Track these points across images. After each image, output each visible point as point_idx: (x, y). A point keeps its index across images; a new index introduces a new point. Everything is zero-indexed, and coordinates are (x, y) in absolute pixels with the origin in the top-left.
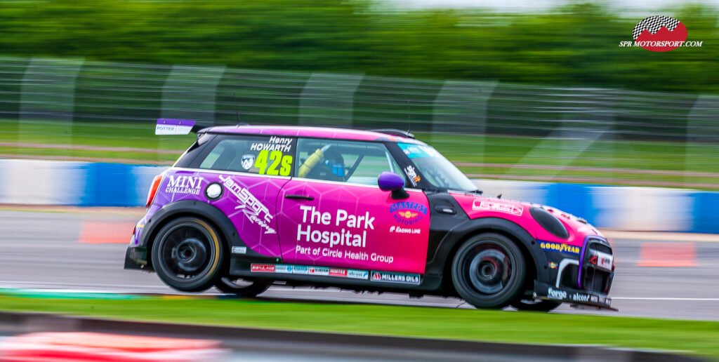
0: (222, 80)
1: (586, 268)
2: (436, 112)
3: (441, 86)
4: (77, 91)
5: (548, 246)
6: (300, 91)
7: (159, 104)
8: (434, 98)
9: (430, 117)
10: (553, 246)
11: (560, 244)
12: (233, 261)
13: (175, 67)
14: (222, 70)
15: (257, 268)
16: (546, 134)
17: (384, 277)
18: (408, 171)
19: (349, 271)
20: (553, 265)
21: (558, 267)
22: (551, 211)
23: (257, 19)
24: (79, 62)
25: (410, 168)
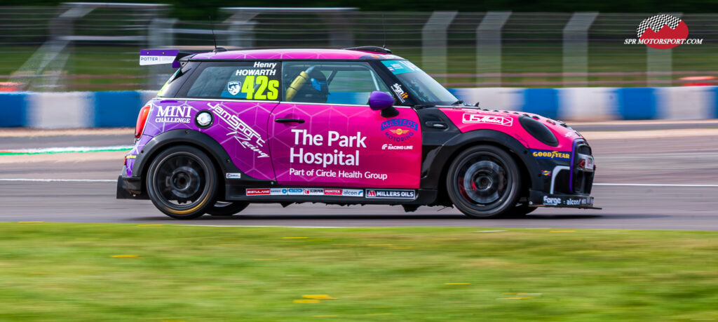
1: (577, 172)
5: (540, 154)
10: (545, 154)
11: (551, 151)
12: (227, 186)
15: (252, 192)
17: (379, 194)
18: (395, 88)
19: (344, 190)
20: (546, 173)
21: (551, 174)
22: (537, 118)
25: (396, 85)
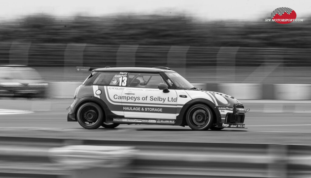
0: (137, 50)
2: (218, 59)
3: (219, 49)
4: (84, 56)
6: (167, 53)
7: (116, 59)
8: (216, 54)
9: (216, 61)
13: (121, 46)
14: (138, 46)
16: (259, 65)
23: (150, 27)
24: (85, 45)
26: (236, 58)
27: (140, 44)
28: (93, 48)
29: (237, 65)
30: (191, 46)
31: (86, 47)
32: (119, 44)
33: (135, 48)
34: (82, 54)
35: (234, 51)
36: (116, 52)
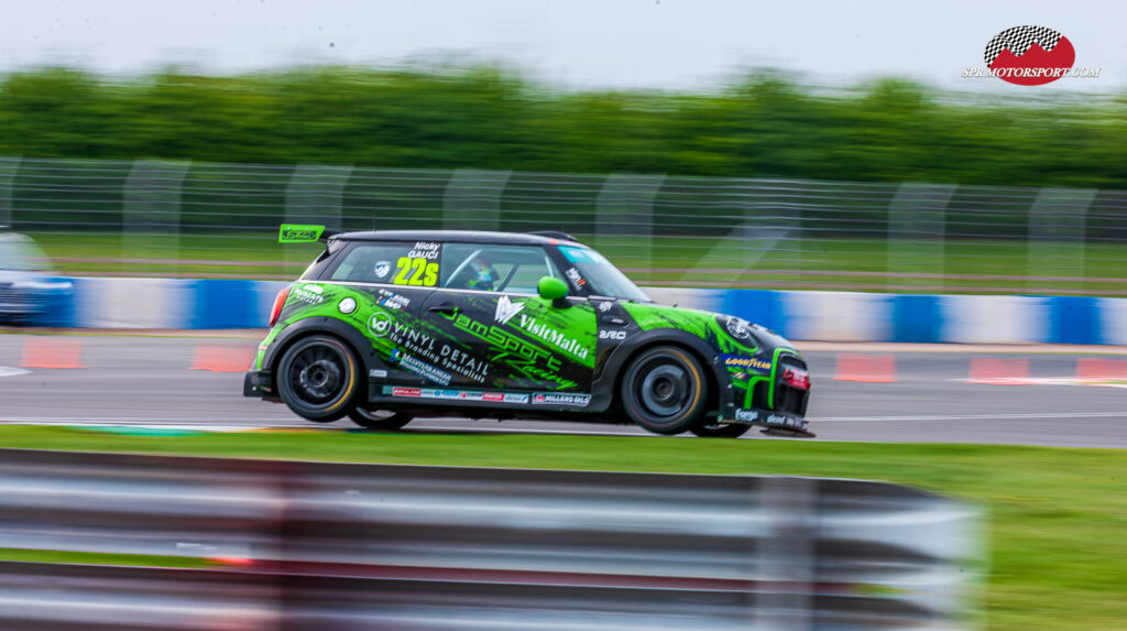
0: (350, 180)
2: (598, 212)
3: (604, 180)
4: (184, 197)
6: (442, 191)
8: (595, 195)
9: (593, 218)
13: (299, 167)
14: (350, 169)
16: (725, 232)
23: (390, 110)
24: (187, 164)
26: (656, 209)
27: (357, 164)
28: (213, 173)
29: (656, 231)
30: (515, 170)
31: (192, 169)
32: (295, 163)
33: (342, 173)
34: (177, 190)
35: (648, 187)
36: (284, 187)
